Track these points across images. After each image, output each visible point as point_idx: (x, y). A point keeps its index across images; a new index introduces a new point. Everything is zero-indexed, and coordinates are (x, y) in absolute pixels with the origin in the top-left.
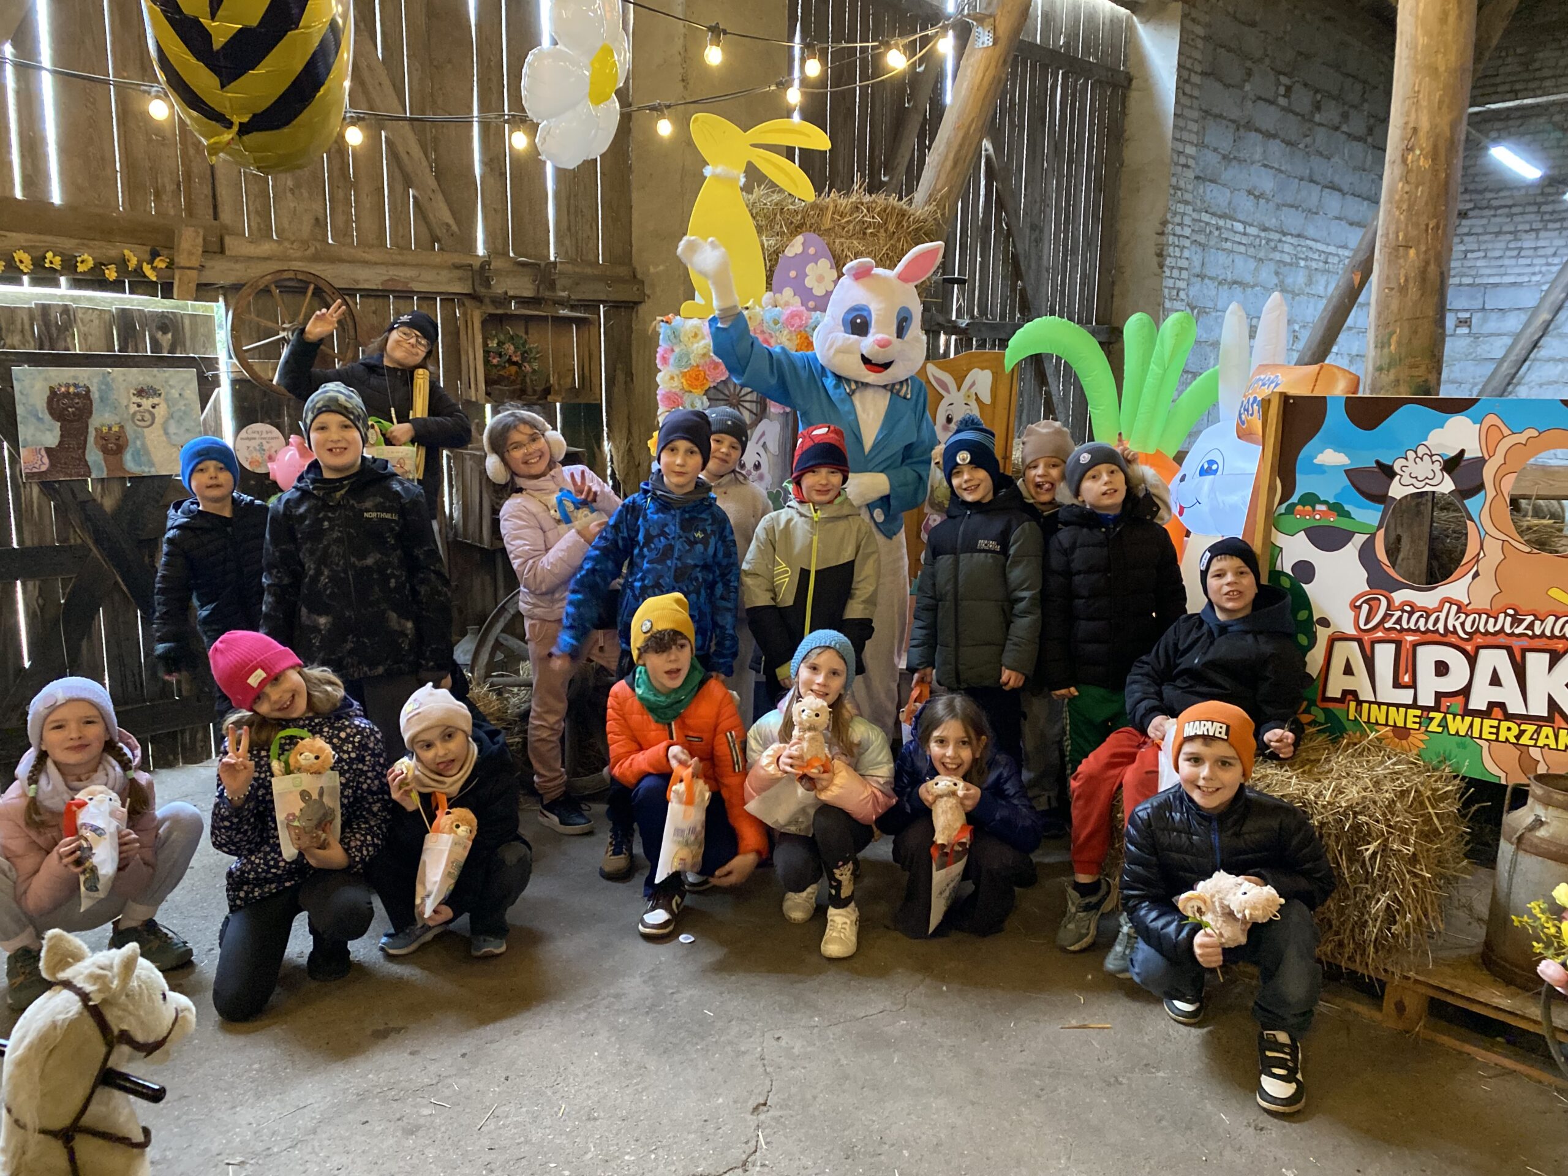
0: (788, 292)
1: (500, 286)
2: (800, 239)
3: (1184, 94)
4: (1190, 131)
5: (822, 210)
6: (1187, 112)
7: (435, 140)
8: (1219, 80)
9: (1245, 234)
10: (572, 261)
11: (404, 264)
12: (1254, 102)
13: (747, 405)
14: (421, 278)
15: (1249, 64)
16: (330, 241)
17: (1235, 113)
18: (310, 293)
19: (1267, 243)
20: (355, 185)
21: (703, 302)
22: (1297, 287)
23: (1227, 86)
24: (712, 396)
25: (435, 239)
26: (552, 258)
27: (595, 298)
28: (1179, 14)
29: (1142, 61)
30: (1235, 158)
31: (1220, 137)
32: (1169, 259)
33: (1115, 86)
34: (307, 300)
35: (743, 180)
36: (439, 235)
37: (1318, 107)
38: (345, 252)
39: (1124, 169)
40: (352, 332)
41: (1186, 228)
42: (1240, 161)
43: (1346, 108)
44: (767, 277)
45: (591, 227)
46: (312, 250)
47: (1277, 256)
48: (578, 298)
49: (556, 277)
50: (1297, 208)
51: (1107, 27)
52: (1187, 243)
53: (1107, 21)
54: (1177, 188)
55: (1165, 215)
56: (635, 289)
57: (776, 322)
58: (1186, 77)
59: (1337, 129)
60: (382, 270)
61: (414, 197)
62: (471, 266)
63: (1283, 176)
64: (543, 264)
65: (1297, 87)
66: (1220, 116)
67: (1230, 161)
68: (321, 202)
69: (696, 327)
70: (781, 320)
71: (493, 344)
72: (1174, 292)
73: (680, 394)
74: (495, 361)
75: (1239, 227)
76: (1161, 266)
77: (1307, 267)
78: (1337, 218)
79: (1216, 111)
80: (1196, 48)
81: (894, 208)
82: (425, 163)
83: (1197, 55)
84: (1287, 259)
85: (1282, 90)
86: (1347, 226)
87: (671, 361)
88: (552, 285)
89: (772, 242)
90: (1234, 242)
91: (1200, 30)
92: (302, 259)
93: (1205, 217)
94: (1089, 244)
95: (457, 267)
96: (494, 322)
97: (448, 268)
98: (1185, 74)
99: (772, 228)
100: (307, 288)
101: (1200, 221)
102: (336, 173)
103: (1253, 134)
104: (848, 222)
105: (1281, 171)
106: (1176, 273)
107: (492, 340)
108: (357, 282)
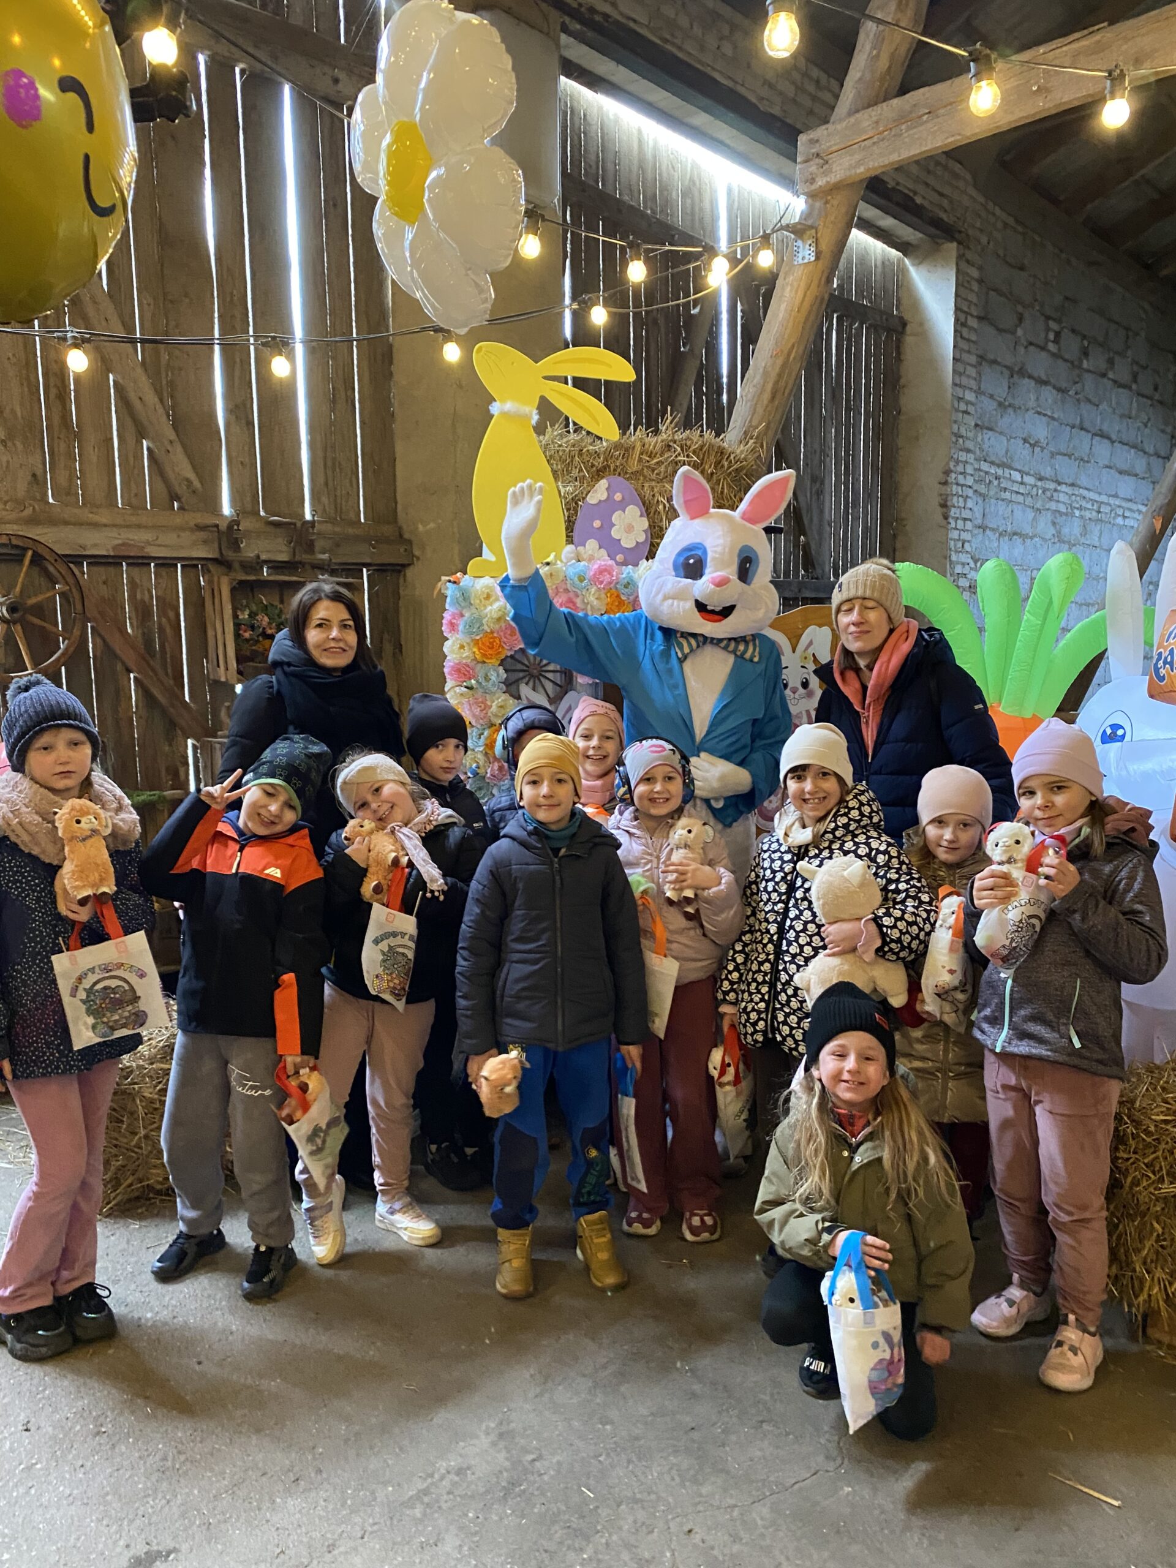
0: (592, 544)
1: (250, 550)
2: (603, 483)
3: (962, 337)
4: (969, 376)
5: (628, 450)
6: (966, 357)
7: (171, 384)
8: (992, 324)
9: (1022, 483)
10: (332, 521)
11: (139, 526)
12: (1026, 347)
13: (550, 675)
14: (159, 542)
15: (1020, 309)
16: (51, 500)
17: (1008, 360)
18: (27, 561)
19: (1044, 492)
20: (78, 436)
21: (493, 559)
22: (1073, 538)
23: (1000, 331)
24: (508, 667)
25: (174, 497)
26: (308, 516)
27: (359, 561)
28: (954, 254)
29: (916, 304)
30: (1010, 405)
31: (996, 383)
32: (953, 510)
33: (890, 330)
34: (24, 569)
35: (535, 418)
36: (179, 492)
37: (1085, 353)
38: (68, 513)
39: (902, 417)
40: (79, 607)
41: (968, 477)
42: (1016, 409)
43: (1111, 355)
44: (567, 529)
45: (351, 482)
46: (28, 511)
47: (1053, 505)
48: (339, 561)
49: (314, 537)
50: (1070, 456)
51: (879, 270)
52: (970, 492)
53: (879, 263)
54: (958, 436)
55: (948, 463)
56: (402, 550)
57: (582, 579)
58: (963, 320)
59: (1104, 375)
60: (114, 533)
61: (149, 449)
62: (217, 526)
63: (1056, 423)
64: (299, 524)
65: (1066, 334)
66: (994, 362)
67: (1005, 408)
68: (39, 457)
69: (487, 587)
70: (587, 577)
71: (244, 616)
72: (960, 545)
73: (472, 664)
74: (247, 635)
75: (1017, 476)
76: (946, 517)
77: (1082, 517)
78: (1107, 467)
79: (991, 356)
80: (972, 291)
81: (711, 446)
82: (161, 411)
83: (973, 298)
84: (1062, 508)
85: (1051, 336)
86: (1117, 475)
87: (461, 628)
88: (310, 547)
89: (570, 489)
90: (1012, 492)
91: (974, 273)
92: (15, 522)
93: (985, 466)
94: (869, 496)
95: (201, 528)
96: (244, 590)
97: (192, 530)
98: (962, 317)
99: (569, 472)
100: (24, 555)
101: (980, 470)
102: (56, 420)
103: (1026, 381)
104: (659, 463)
105: (1053, 418)
106: (960, 523)
107: (243, 611)
108: (84, 548)
